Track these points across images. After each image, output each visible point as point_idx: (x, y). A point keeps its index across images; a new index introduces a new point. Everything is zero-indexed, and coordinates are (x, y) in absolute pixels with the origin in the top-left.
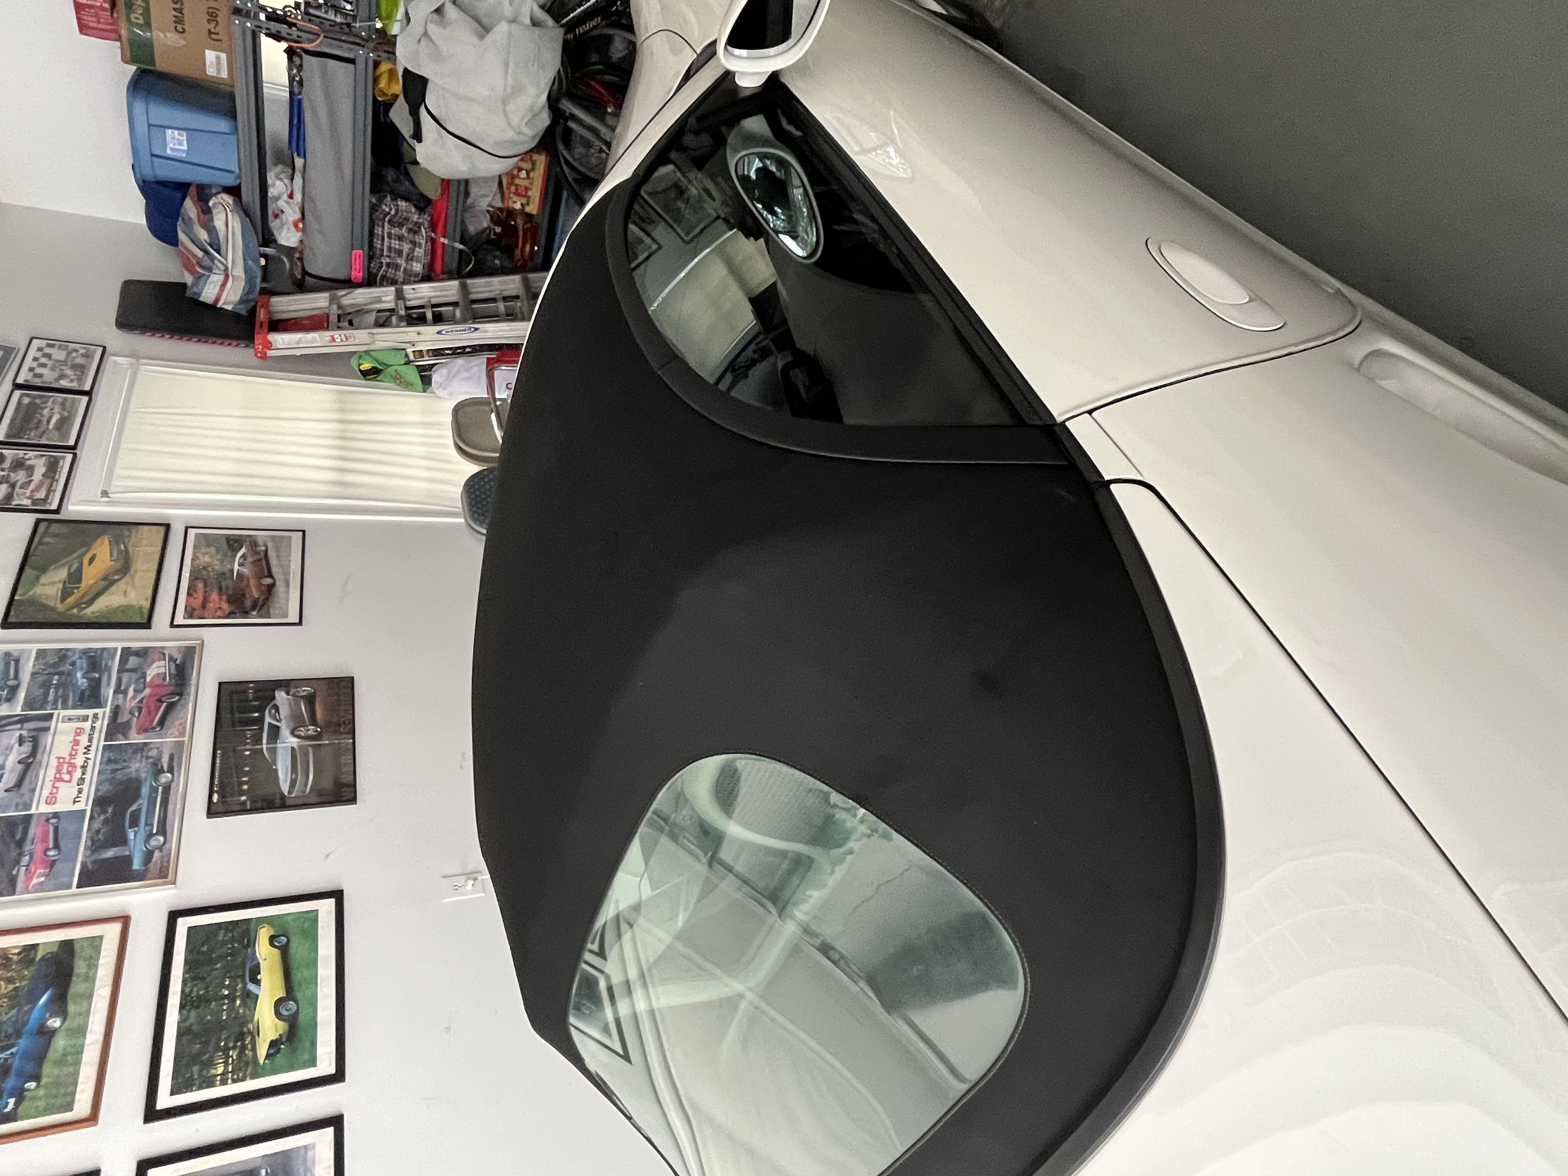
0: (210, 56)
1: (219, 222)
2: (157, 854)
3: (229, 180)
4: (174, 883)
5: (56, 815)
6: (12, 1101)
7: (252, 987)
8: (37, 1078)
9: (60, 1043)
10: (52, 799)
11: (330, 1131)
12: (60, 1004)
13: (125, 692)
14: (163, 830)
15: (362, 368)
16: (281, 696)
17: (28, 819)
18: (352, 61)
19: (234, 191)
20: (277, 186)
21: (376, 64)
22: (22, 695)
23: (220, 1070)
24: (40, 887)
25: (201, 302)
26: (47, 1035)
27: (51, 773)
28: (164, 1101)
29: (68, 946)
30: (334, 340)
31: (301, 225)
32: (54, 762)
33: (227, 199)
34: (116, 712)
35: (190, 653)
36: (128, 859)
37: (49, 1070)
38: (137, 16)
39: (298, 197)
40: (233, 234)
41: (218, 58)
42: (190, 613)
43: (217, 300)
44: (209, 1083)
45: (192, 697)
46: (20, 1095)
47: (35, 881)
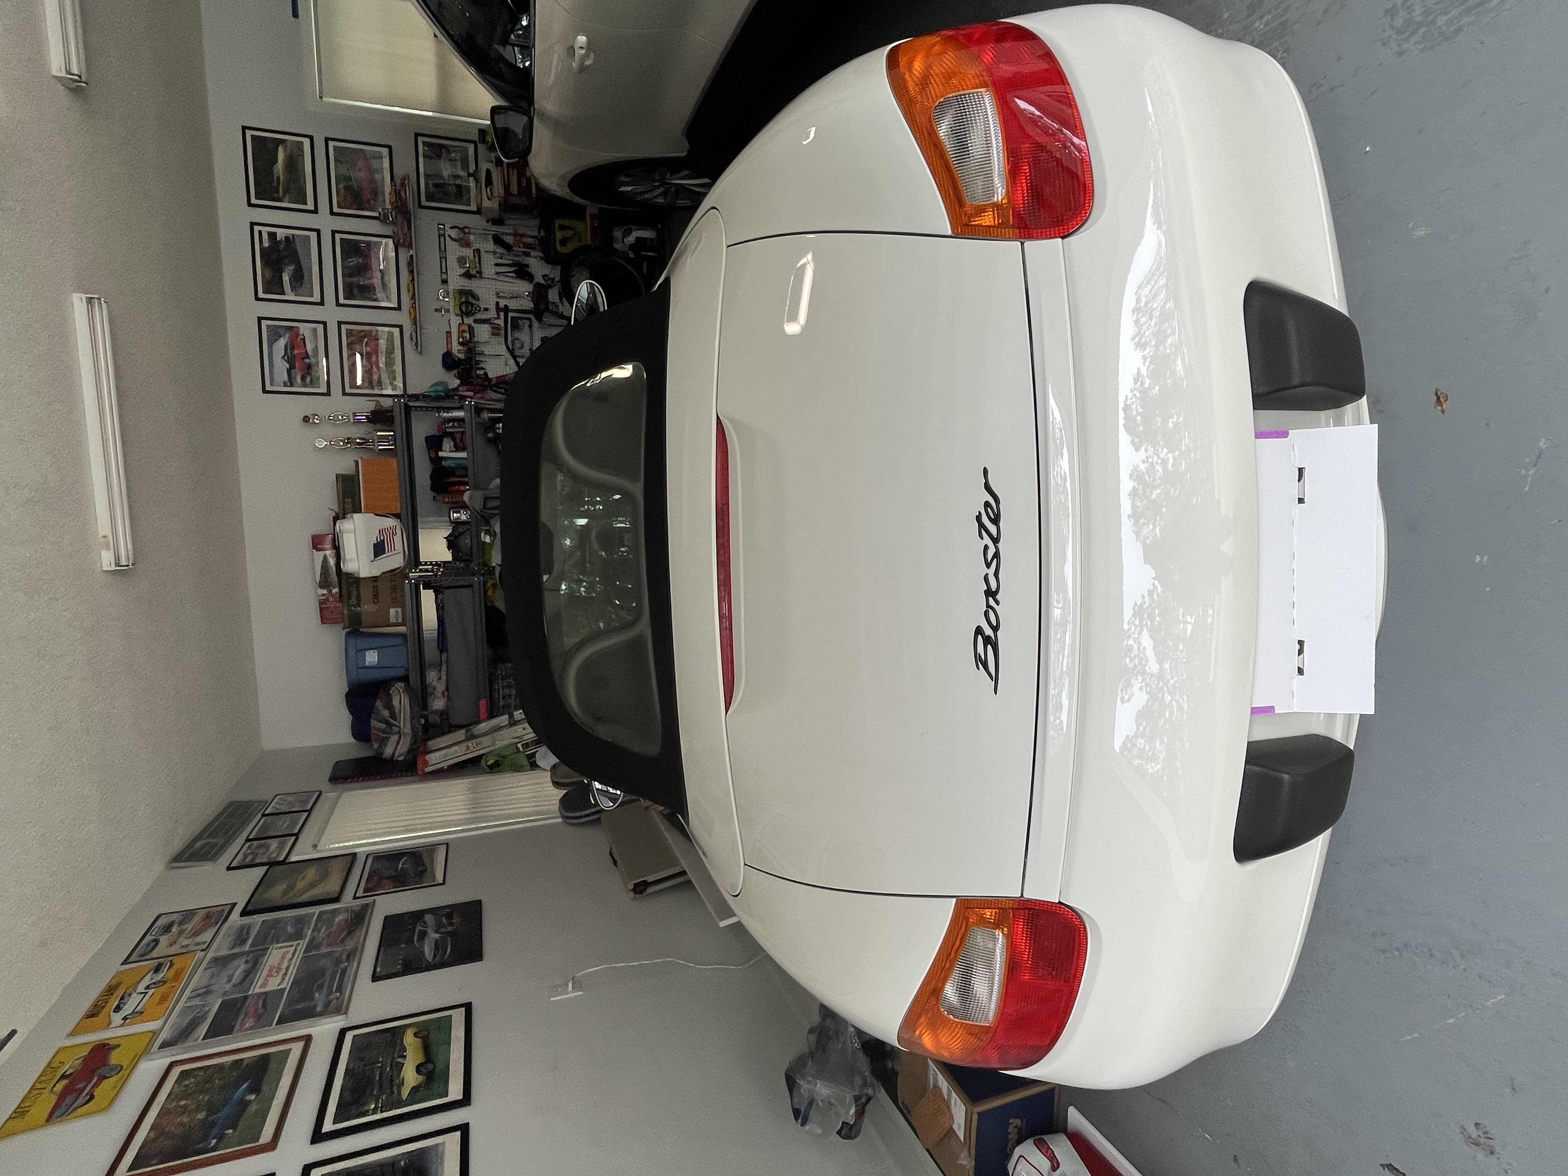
0: (392, 611)
1: (396, 702)
2: (334, 1002)
3: (400, 673)
4: (346, 1013)
5: (265, 993)
6: (214, 1141)
7: (400, 1060)
8: (234, 1127)
9: (253, 1107)
10: (264, 985)
11: (458, 1134)
12: (255, 1089)
13: (319, 931)
14: (340, 989)
15: (489, 763)
16: (428, 917)
17: (246, 998)
18: (471, 586)
19: (405, 679)
20: (432, 676)
21: (485, 583)
22: (250, 942)
23: (373, 1106)
24: (251, 1028)
25: (384, 759)
26: (244, 1105)
27: (264, 974)
28: (328, 1126)
29: (266, 1058)
30: (468, 748)
31: (446, 693)
32: (267, 968)
33: (400, 685)
34: (312, 940)
35: (365, 907)
36: (315, 1007)
37: (242, 1123)
38: (353, 601)
39: (444, 678)
40: (404, 707)
41: (397, 612)
42: (366, 891)
43: (394, 754)
44: (365, 1114)
45: (366, 923)
46: (221, 1137)
47: (247, 1025)
